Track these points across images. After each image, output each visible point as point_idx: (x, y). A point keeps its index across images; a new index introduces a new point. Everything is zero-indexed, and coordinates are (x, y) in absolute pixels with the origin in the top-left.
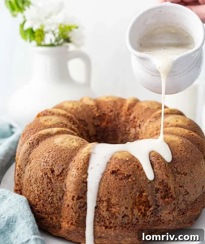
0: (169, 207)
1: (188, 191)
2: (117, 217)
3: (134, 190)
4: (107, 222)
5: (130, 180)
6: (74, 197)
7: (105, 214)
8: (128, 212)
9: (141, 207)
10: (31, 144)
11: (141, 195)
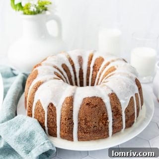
0: (119, 120)
1: (129, 110)
2: (90, 128)
3: (100, 113)
4: (85, 130)
5: (97, 108)
6: (66, 118)
7: (84, 126)
8: (97, 125)
9: (103, 121)
10: (36, 89)
11: (103, 115)
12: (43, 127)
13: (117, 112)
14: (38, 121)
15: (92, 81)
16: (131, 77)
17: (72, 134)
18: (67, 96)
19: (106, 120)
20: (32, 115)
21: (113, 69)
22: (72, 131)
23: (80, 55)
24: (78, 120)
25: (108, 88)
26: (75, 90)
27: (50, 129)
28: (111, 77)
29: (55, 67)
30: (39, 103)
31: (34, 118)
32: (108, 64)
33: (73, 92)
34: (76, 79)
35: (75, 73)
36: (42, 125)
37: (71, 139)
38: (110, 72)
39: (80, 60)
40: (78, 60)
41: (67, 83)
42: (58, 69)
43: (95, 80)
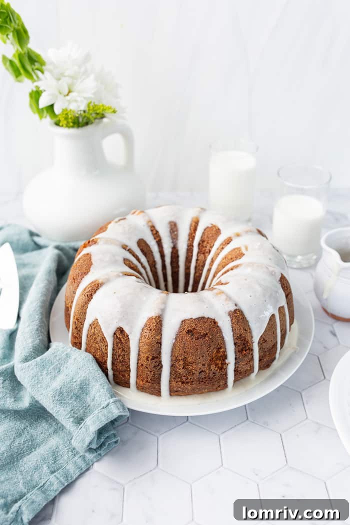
0: (246, 359)
1: (266, 339)
2: (193, 374)
3: (212, 348)
4: (184, 378)
5: (207, 339)
6: (148, 357)
7: (181, 371)
8: (206, 368)
9: (218, 362)
10: (90, 297)
11: (218, 352)
12: (105, 371)
13: (243, 345)
14: (94, 357)
15: (195, 273)
16: (272, 274)
17: (159, 383)
18: (150, 316)
19: (224, 360)
20: (81, 343)
21: (238, 254)
22: (160, 380)
23: (173, 219)
24: (172, 360)
25: (229, 298)
26: (165, 303)
27: (117, 373)
28: (235, 271)
29: (124, 247)
30: (95, 325)
31: (86, 350)
32: (228, 241)
33: (162, 307)
34: (164, 267)
35: (163, 256)
36: (102, 365)
37: (158, 393)
38: (232, 260)
39: (173, 228)
40: (169, 229)
41: (151, 285)
42: (130, 251)
43: (202, 270)
